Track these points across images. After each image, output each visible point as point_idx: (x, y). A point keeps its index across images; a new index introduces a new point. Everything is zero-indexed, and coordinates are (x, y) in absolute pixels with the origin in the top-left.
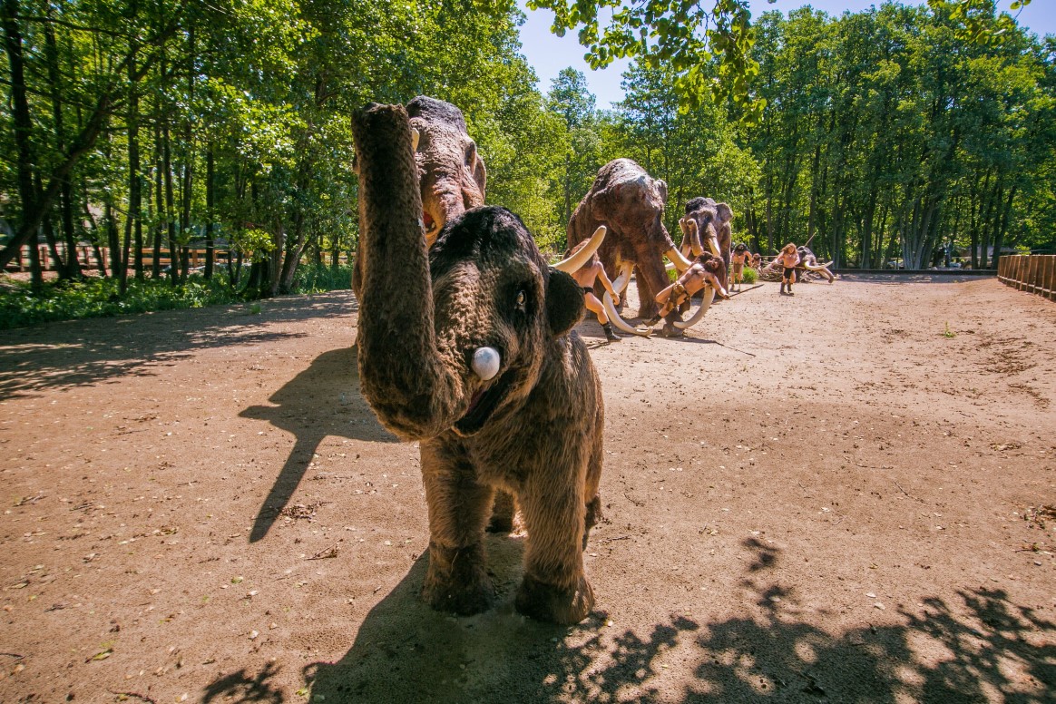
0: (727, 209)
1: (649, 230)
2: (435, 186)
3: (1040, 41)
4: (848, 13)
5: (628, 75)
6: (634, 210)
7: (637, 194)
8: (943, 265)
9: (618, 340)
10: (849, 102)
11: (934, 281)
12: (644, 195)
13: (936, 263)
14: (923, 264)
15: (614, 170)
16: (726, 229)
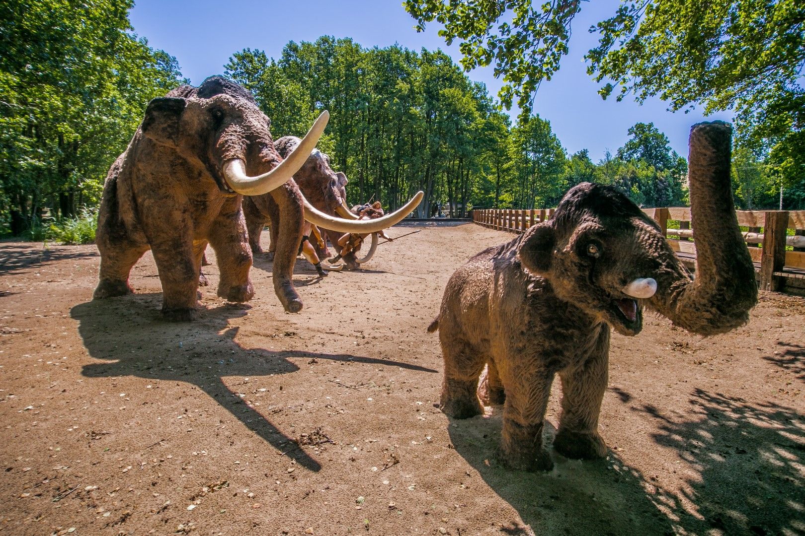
0: (343, 176)
1: (325, 192)
2: (261, 155)
3: (473, 85)
4: (377, 48)
5: (231, 67)
6: (314, 177)
7: (316, 164)
8: (437, 215)
9: (326, 275)
10: (381, 106)
11: (438, 226)
12: (321, 166)
13: (433, 214)
14: (428, 216)
15: (289, 145)
16: (343, 190)
